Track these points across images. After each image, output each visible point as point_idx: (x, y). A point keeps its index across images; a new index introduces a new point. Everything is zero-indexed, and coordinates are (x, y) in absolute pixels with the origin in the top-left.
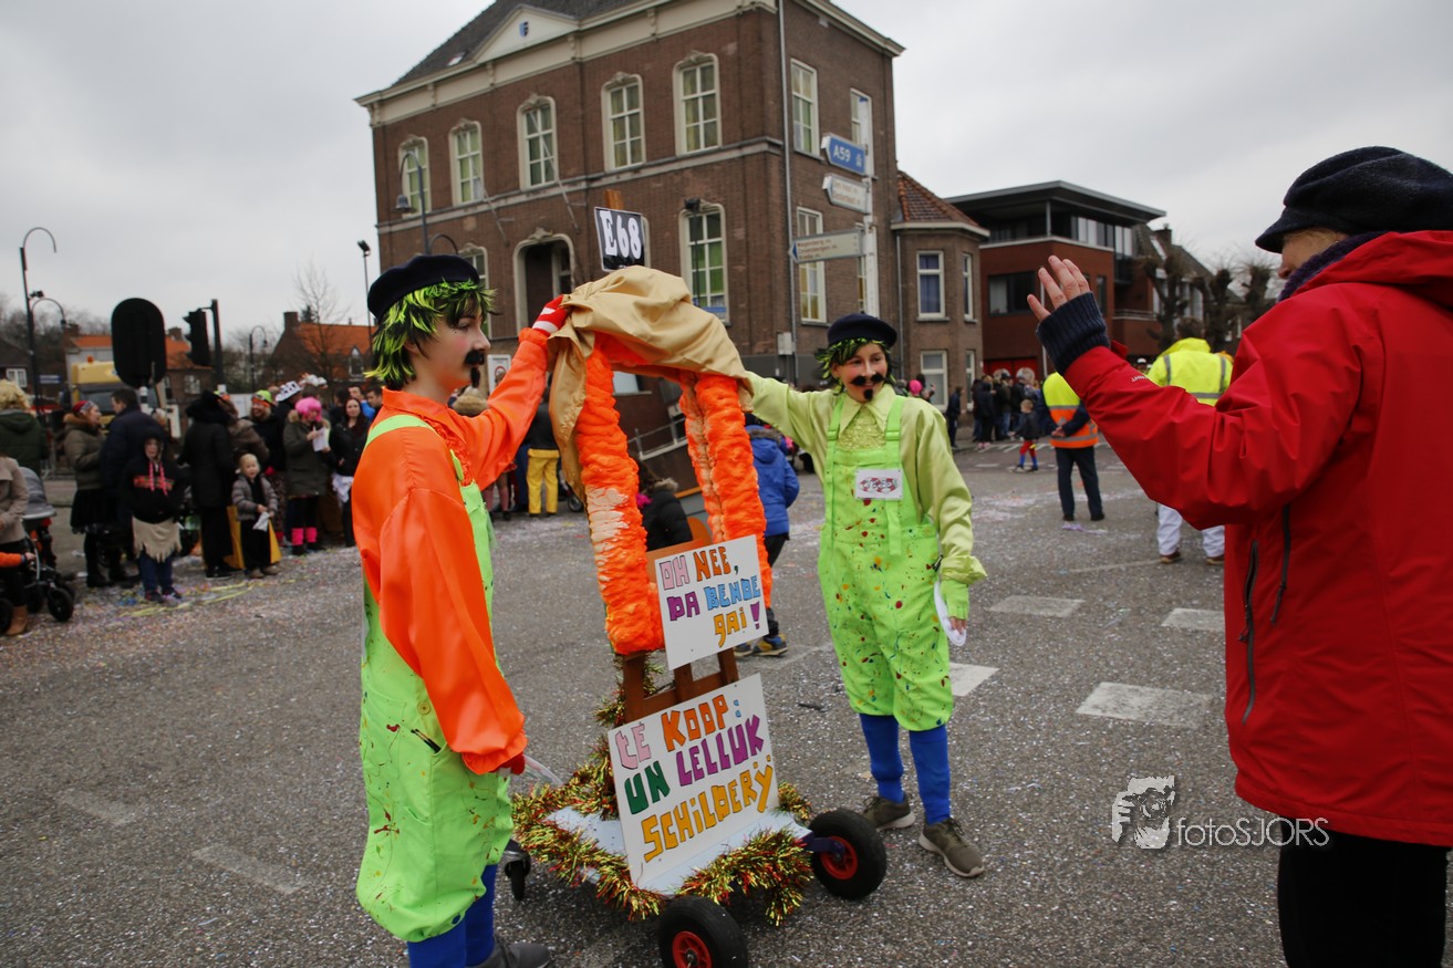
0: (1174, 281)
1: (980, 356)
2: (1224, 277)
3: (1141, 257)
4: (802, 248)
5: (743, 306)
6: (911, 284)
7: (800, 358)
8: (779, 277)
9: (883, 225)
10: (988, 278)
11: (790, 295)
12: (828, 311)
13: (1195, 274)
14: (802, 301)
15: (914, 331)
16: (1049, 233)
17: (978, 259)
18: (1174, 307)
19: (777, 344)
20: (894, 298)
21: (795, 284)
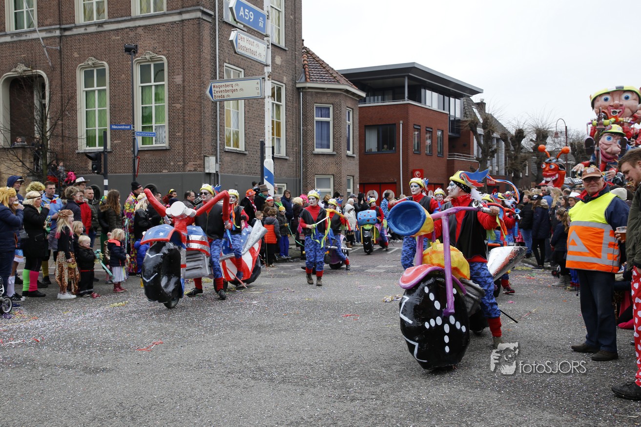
0: (488, 137)
1: (357, 180)
2: (520, 134)
3: (466, 119)
4: (217, 89)
5: (180, 134)
6: (309, 127)
7: (222, 176)
8: (208, 114)
9: (291, 83)
10: (365, 126)
11: (217, 128)
13: (500, 132)
14: (226, 133)
15: (310, 161)
16: (406, 99)
17: (358, 113)
18: (488, 152)
19: (204, 164)
20: (298, 136)
21: (220, 120)
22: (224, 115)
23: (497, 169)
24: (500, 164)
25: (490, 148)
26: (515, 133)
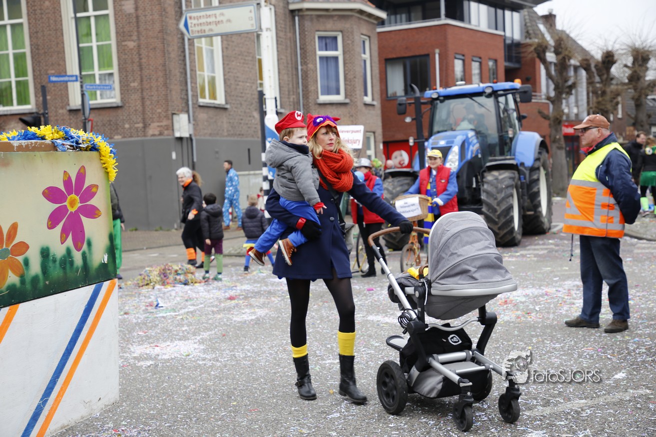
0: (562, 66)
1: (380, 138)
2: (609, 59)
3: (528, 41)
4: (194, 22)
5: (135, 84)
6: (310, 66)
7: (197, 140)
8: (173, 55)
10: (387, 61)
11: (186, 74)
12: (226, 92)
13: (580, 57)
14: (199, 81)
16: (443, 17)
17: (376, 42)
18: (563, 88)
19: (173, 125)
20: (294, 80)
21: (191, 62)
22: (194, 54)
23: (575, 111)
24: (580, 103)
25: (566, 81)
26: (602, 57)
